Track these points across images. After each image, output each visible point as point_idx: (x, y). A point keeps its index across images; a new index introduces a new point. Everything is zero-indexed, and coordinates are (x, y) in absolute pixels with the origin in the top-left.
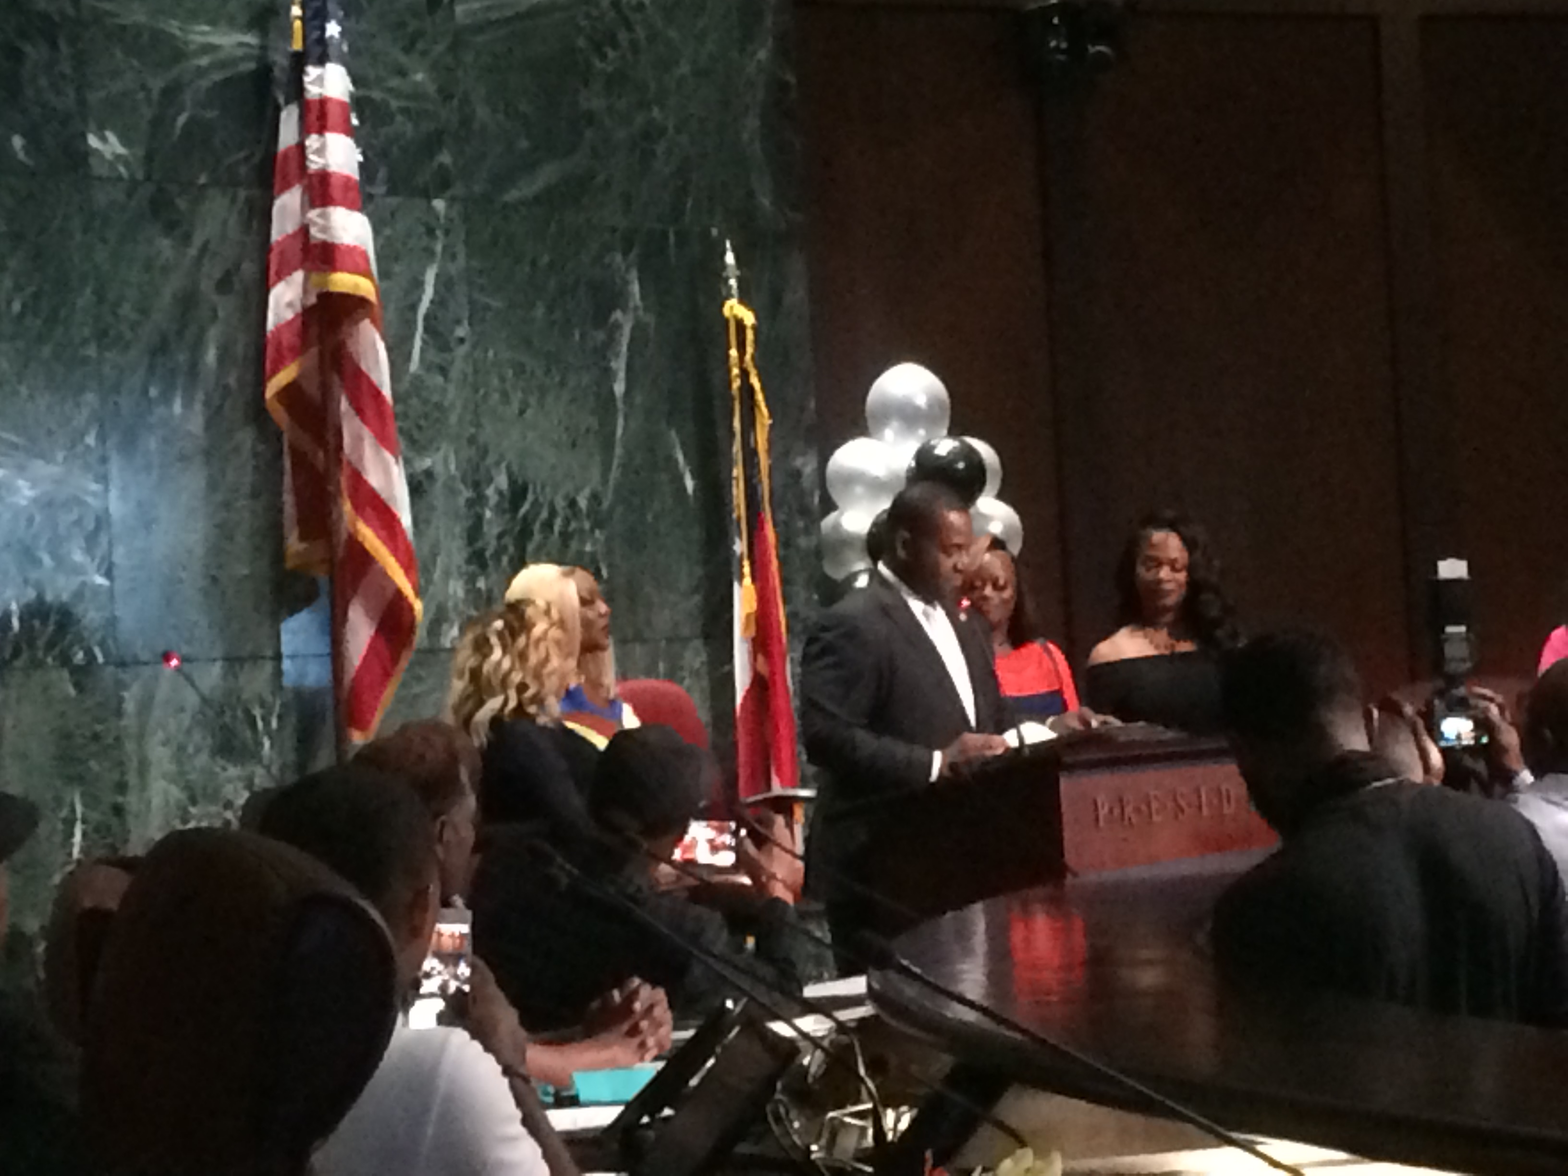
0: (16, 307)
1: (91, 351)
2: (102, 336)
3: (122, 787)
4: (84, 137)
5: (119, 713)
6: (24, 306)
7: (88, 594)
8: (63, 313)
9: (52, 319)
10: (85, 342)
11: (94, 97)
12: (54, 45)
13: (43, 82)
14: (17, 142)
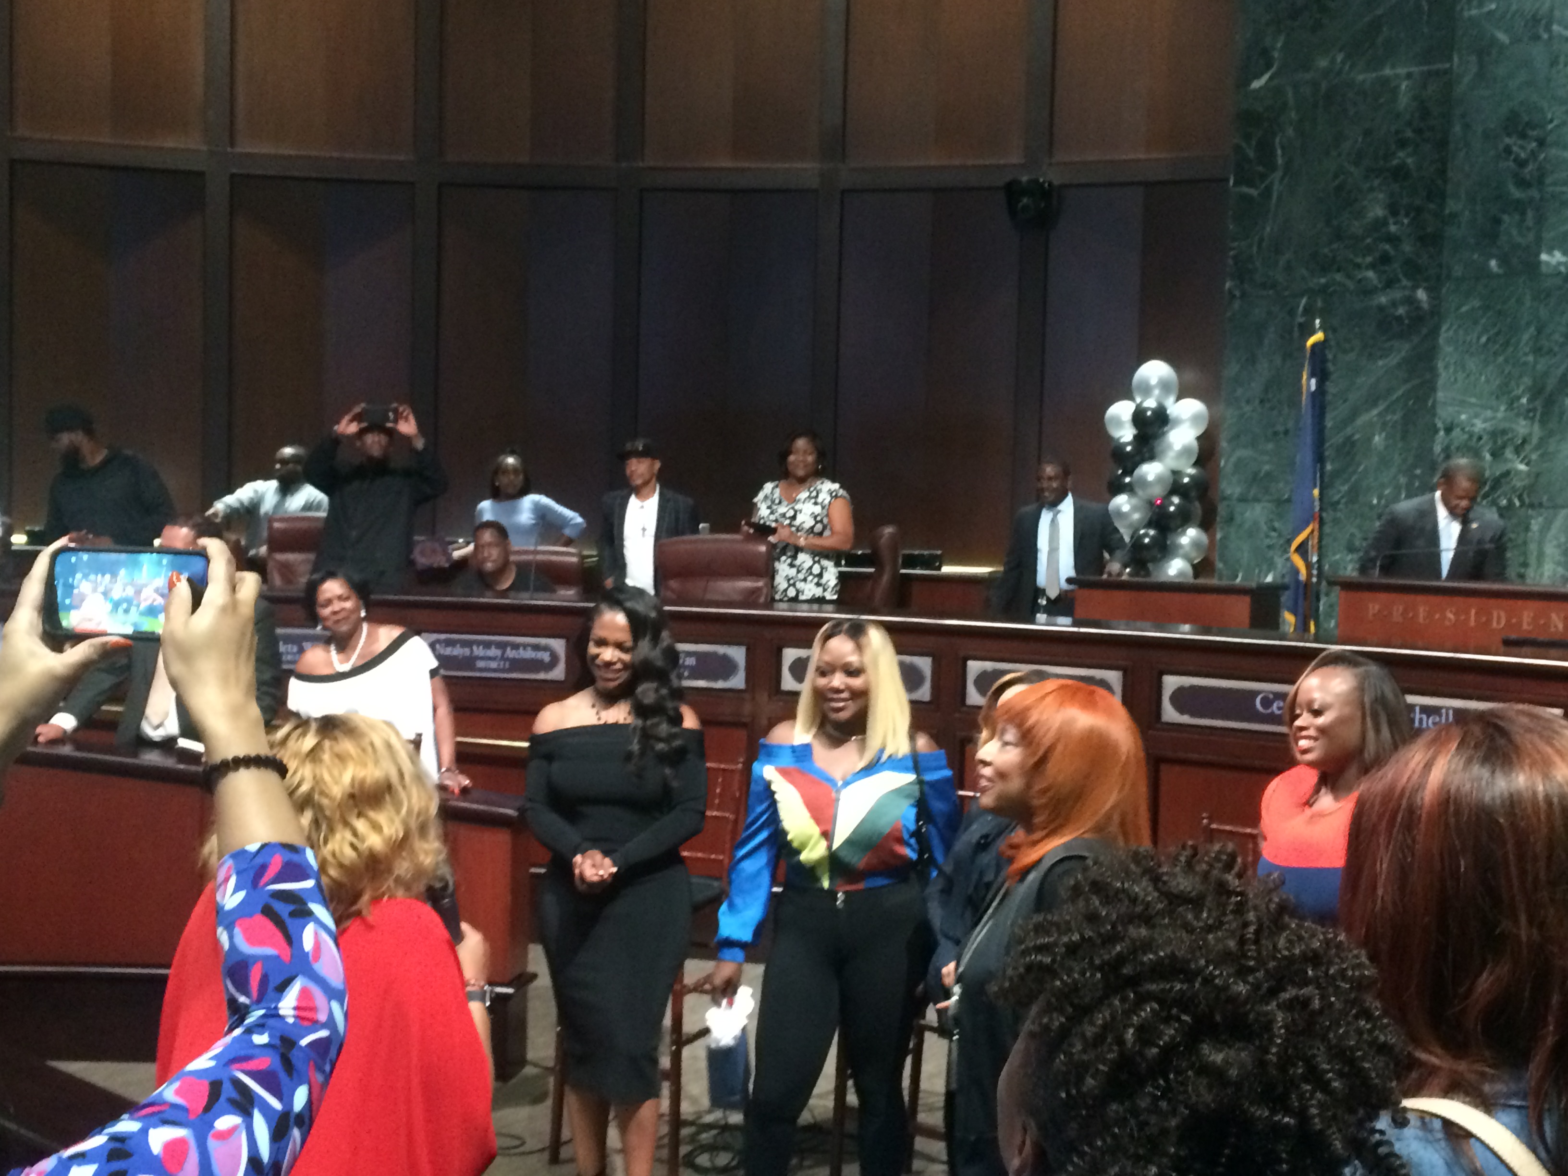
0: (1484, 339)
1: (1531, 358)
2: (1538, 351)
3: (1525, 565)
4: (1538, 255)
5: (1527, 529)
6: (1488, 340)
7: (1513, 473)
8: (1513, 341)
9: (1507, 344)
10: (1526, 354)
11: (1548, 235)
12: (1523, 213)
13: (1514, 232)
14: (1493, 263)
